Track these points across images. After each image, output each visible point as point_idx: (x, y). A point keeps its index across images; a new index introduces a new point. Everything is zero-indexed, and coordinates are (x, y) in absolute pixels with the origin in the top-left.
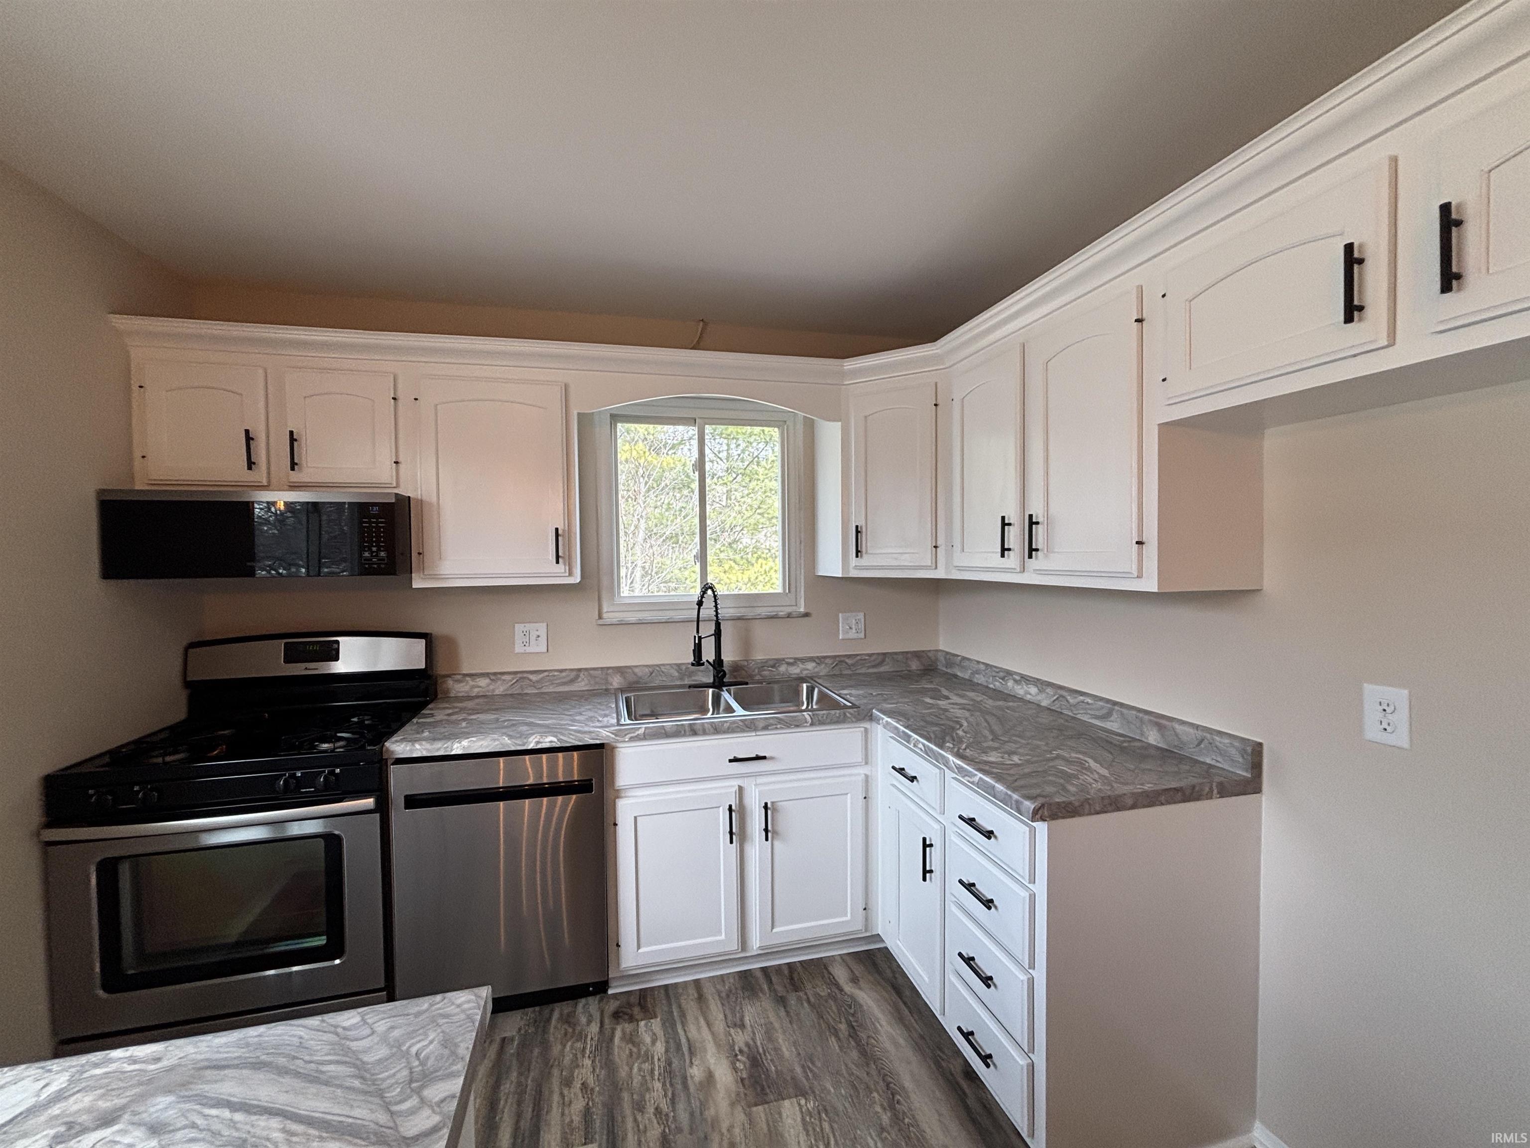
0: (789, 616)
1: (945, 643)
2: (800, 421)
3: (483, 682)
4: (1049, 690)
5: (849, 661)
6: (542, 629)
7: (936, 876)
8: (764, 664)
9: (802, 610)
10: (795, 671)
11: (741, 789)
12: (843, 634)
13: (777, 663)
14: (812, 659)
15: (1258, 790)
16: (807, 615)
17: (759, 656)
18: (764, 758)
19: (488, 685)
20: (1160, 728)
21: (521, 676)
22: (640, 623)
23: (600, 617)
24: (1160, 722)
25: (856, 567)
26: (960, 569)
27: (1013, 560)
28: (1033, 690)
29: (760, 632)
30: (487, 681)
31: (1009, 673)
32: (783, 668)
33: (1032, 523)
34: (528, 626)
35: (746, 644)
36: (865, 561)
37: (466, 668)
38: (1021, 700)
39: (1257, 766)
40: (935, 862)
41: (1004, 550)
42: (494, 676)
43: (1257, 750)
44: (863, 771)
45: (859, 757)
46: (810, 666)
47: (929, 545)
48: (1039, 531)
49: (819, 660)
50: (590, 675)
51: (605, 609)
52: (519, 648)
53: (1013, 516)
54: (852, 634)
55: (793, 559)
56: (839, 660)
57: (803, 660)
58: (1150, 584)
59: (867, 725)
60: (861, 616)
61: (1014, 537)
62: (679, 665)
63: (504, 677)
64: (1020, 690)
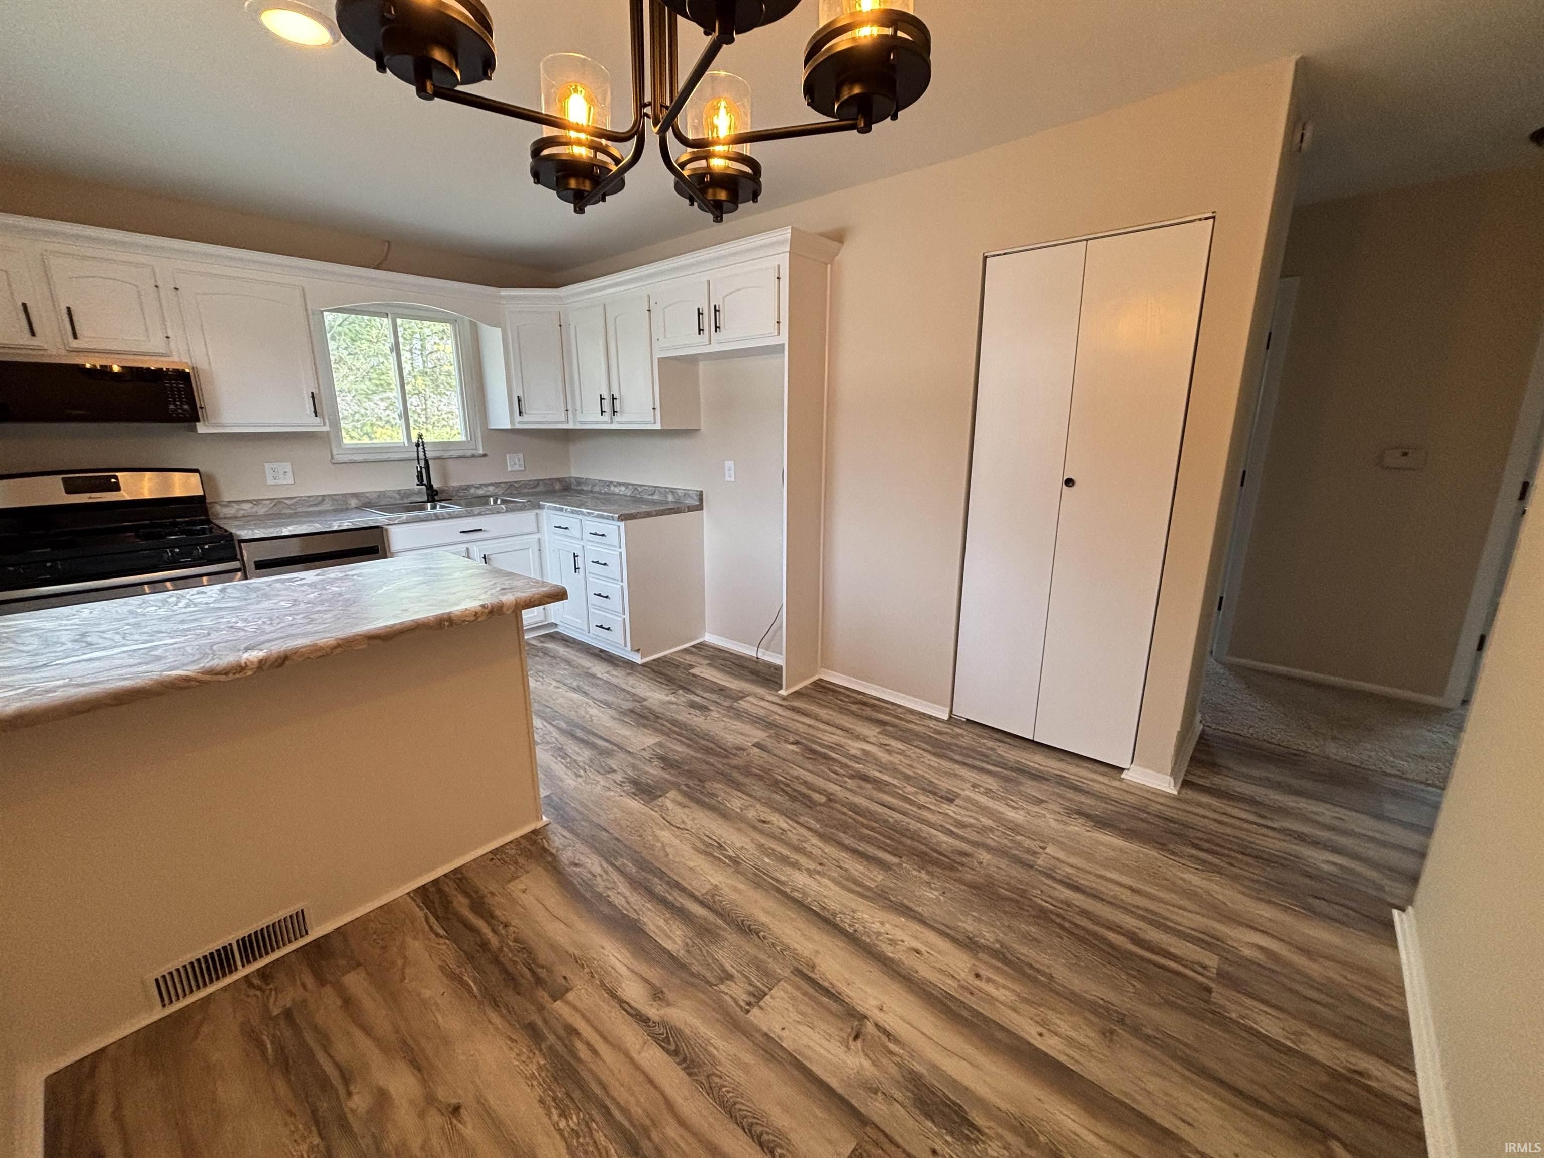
0: (473, 456)
1: (575, 473)
2: (467, 324)
3: (247, 506)
4: (630, 487)
5: (516, 485)
6: (287, 467)
7: (581, 570)
8: (460, 488)
9: (481, 452)
10: (481, 492)
11: (468, 549)
12: (511, 466)
13: (469, 487)
14: (492, 484)
15: (702, 509)
16: (485, 455)
17: (454, 483)
18: (481, 530)
19: (252, 508)
20: (673, 492)
21: (278, 502)
22: (365, 462)
23: (332, 458)
24: (673, 491)
25: (519, 422)
26: (581, 423)
27: (607, 417)
28: (623, 488)
29: (452, 466)
30: (251, 505)
31: (611, 482)
32: (473, 491)
33: (613, 398)
34: (275, 465)
35: (445, 476)
36: (525, 418)
37: (227, 497)
38: (618, 494)
39: (701, 499)
40: (580, 564)
41: (602, 412)
42: (255, 502)
43: (701, 494)
44: (537, 536)
45: (533, 528)
46: (491, 488)
47: (564, 409)
48: (617, 402)
49: (496, 485)
50: (334, 499)
51: (335, 453)
52: (270, 481)
53: (605, 395)
54: (516, 468)
55: (471, 418)
56: (510, 485)
57: (486, 485)
58: (658, 426)
59: (537, 511)
60: (521, 456)
61: (607, 406)
62: (399, 491)
63: (264, 502)
64: (617, 490)
